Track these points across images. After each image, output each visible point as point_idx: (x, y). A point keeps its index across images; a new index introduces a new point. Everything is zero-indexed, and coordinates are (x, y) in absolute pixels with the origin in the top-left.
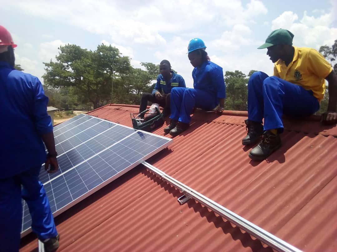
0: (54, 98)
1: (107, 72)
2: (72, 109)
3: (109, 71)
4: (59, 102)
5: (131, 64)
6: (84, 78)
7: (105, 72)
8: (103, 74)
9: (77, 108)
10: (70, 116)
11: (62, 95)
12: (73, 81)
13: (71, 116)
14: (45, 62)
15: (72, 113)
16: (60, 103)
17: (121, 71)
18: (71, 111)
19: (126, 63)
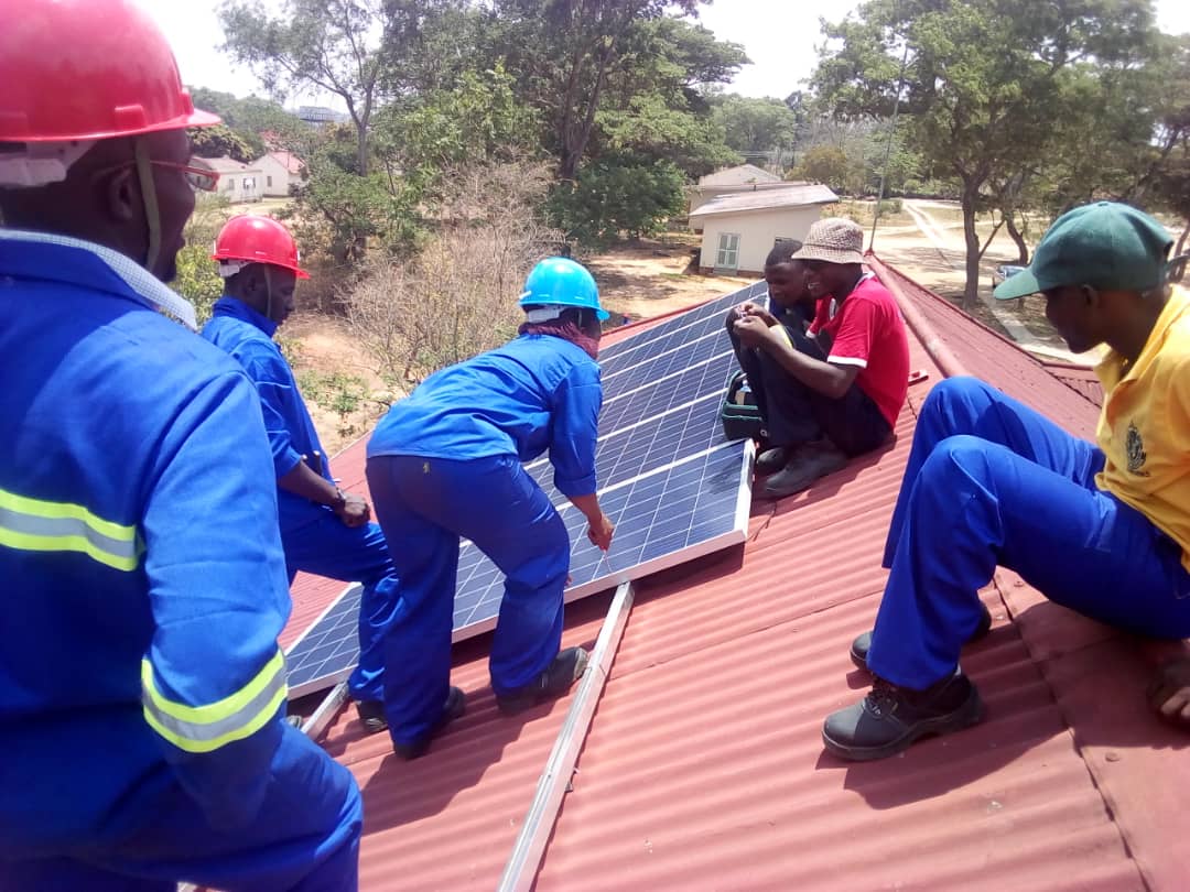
0: (845, 153)
1: (1046, 55)
2: (903, 191)
3: (1052, 50)
4: (859, 166)
5: (1158, 20)
6: (949, 83)
7: (1037, 56)
8: (1025, 65)
9: (921, 191)
10: (888, 219)
11: (876, 141)
12: (903, 95)
13: (889, 221)
14: (827, 20)
15: (897, 210)
16: (864, 171)
17: (1107, 48)
18: (891, 202)
19: (1135, 15)
